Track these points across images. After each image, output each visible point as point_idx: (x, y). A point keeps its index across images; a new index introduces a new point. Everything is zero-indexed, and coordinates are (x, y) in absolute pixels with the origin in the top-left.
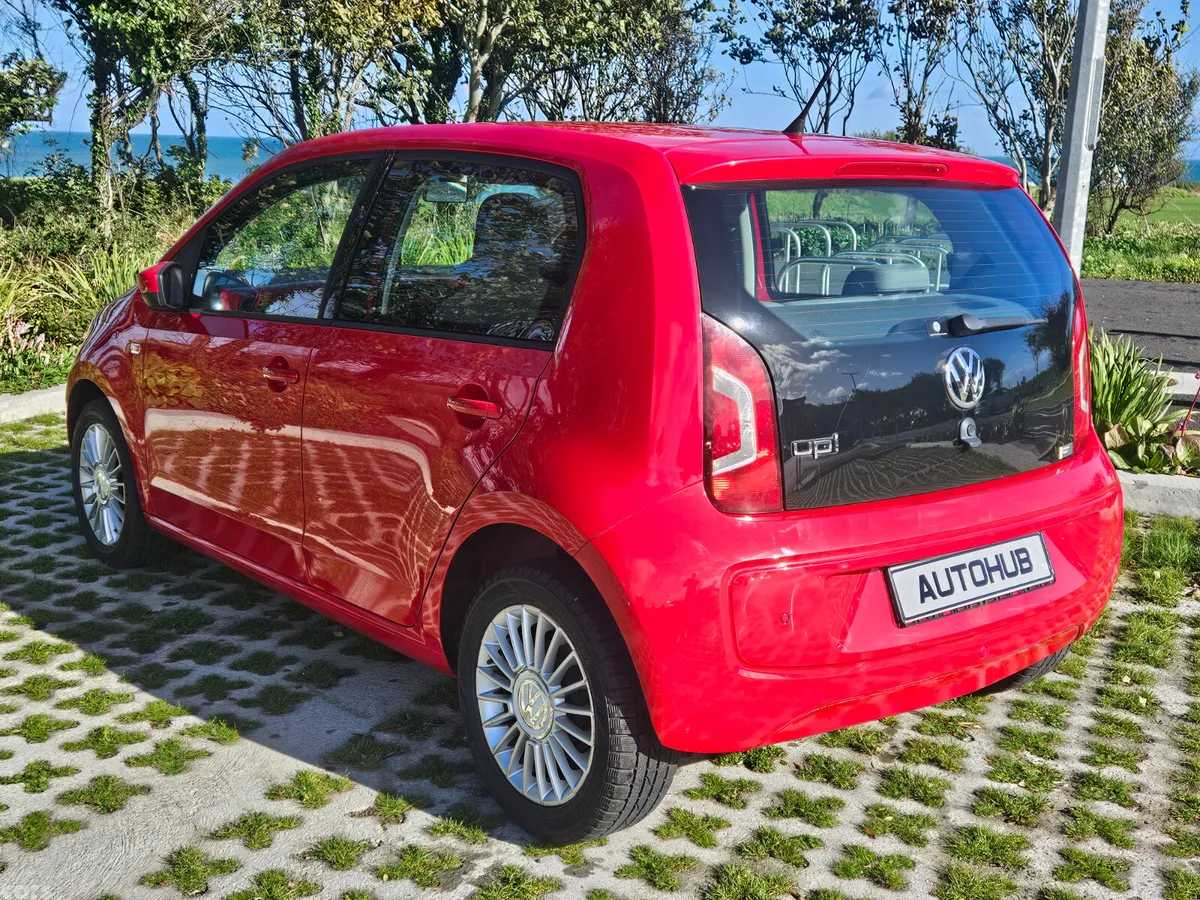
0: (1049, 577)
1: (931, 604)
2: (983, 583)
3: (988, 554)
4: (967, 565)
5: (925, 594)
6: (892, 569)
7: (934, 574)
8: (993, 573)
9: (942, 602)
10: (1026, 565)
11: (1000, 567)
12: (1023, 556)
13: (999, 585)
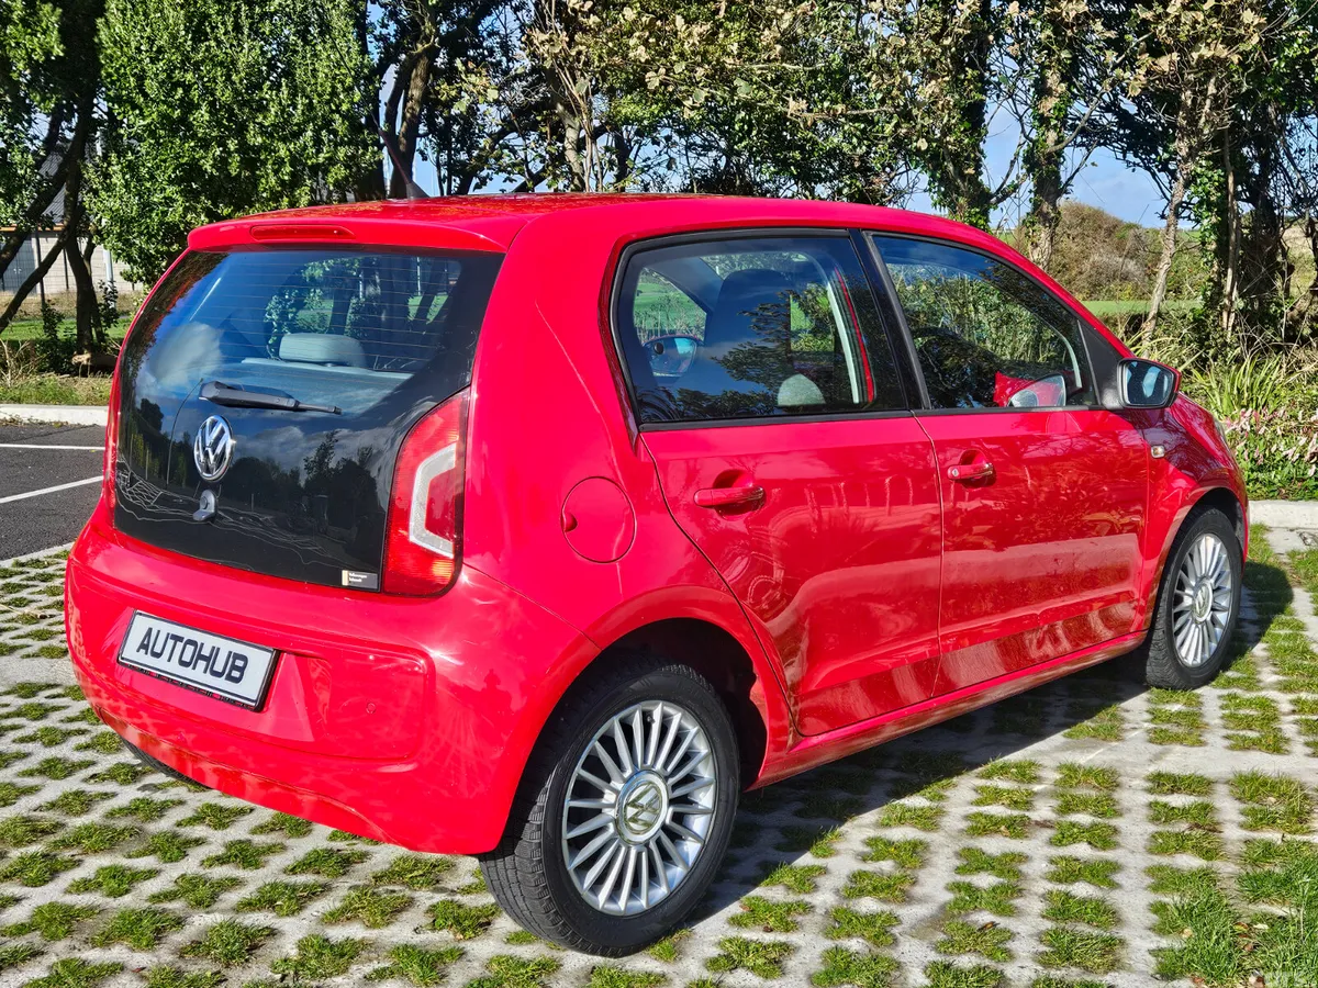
2: (186, 664)
3: (208, 641)
5: (144, 646)
10: (236, 674)
11: (210, 660)
12: (240, 663)
13: (198, 675)
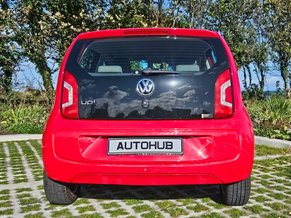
0: (181, 152)
1: (120, 150)
4: (141, 143)
6: (110, 139)
7: (126, 143)
8: (151, 147)
9: (125, 151)
